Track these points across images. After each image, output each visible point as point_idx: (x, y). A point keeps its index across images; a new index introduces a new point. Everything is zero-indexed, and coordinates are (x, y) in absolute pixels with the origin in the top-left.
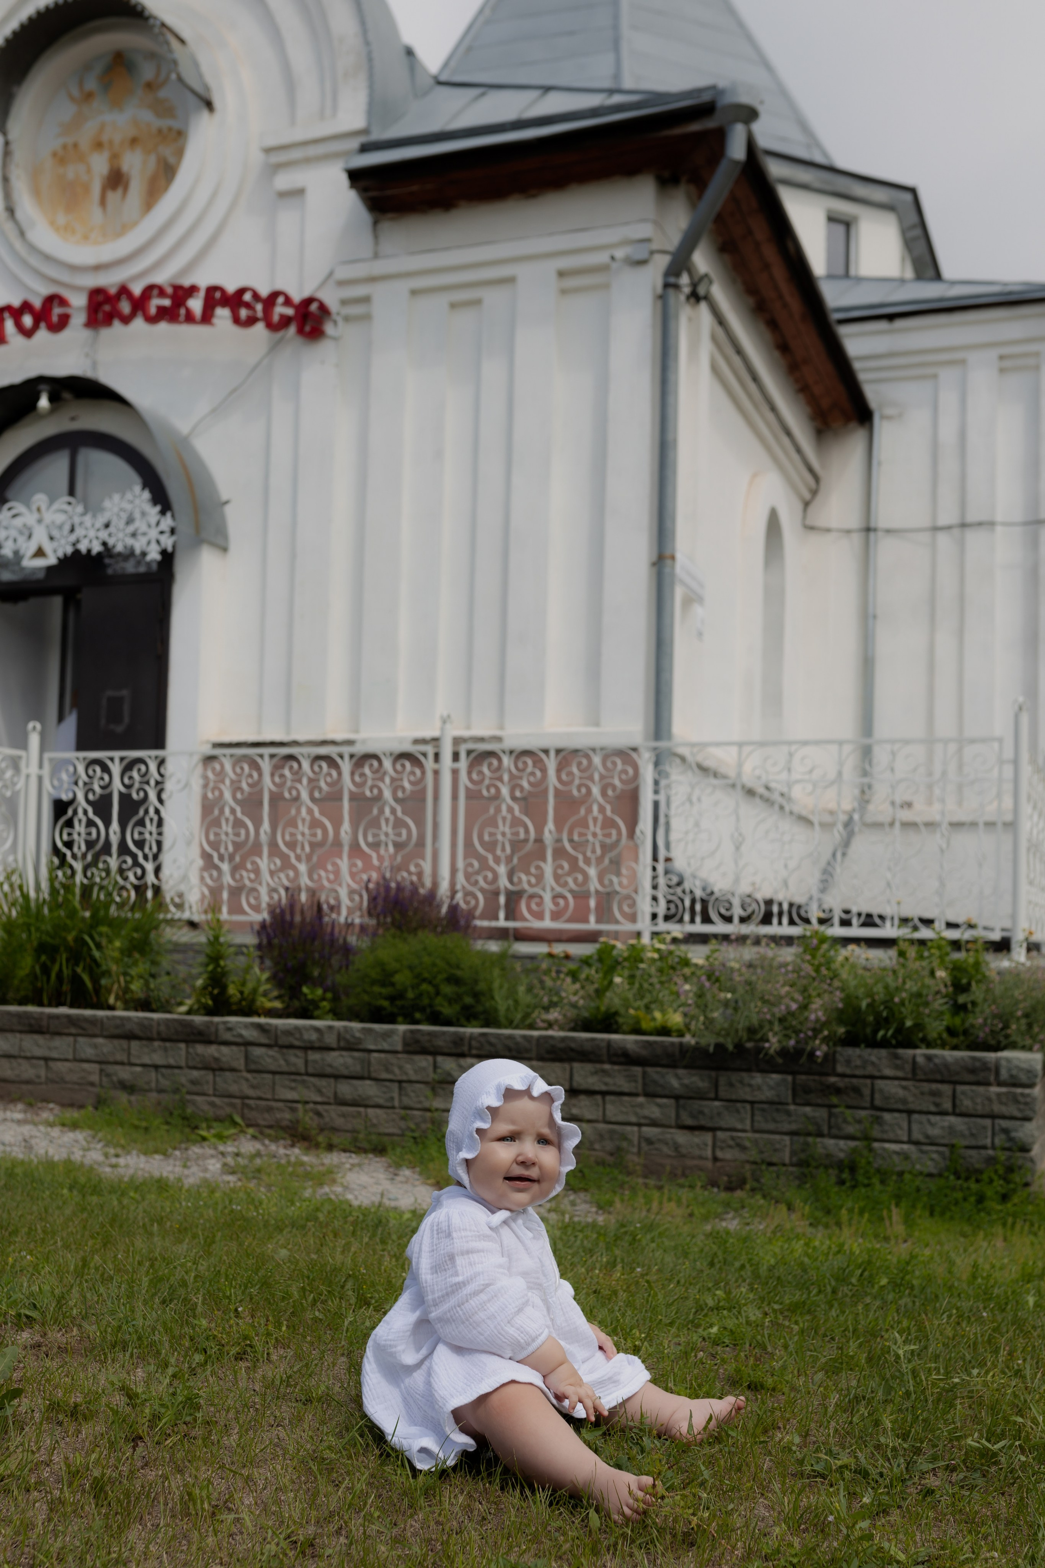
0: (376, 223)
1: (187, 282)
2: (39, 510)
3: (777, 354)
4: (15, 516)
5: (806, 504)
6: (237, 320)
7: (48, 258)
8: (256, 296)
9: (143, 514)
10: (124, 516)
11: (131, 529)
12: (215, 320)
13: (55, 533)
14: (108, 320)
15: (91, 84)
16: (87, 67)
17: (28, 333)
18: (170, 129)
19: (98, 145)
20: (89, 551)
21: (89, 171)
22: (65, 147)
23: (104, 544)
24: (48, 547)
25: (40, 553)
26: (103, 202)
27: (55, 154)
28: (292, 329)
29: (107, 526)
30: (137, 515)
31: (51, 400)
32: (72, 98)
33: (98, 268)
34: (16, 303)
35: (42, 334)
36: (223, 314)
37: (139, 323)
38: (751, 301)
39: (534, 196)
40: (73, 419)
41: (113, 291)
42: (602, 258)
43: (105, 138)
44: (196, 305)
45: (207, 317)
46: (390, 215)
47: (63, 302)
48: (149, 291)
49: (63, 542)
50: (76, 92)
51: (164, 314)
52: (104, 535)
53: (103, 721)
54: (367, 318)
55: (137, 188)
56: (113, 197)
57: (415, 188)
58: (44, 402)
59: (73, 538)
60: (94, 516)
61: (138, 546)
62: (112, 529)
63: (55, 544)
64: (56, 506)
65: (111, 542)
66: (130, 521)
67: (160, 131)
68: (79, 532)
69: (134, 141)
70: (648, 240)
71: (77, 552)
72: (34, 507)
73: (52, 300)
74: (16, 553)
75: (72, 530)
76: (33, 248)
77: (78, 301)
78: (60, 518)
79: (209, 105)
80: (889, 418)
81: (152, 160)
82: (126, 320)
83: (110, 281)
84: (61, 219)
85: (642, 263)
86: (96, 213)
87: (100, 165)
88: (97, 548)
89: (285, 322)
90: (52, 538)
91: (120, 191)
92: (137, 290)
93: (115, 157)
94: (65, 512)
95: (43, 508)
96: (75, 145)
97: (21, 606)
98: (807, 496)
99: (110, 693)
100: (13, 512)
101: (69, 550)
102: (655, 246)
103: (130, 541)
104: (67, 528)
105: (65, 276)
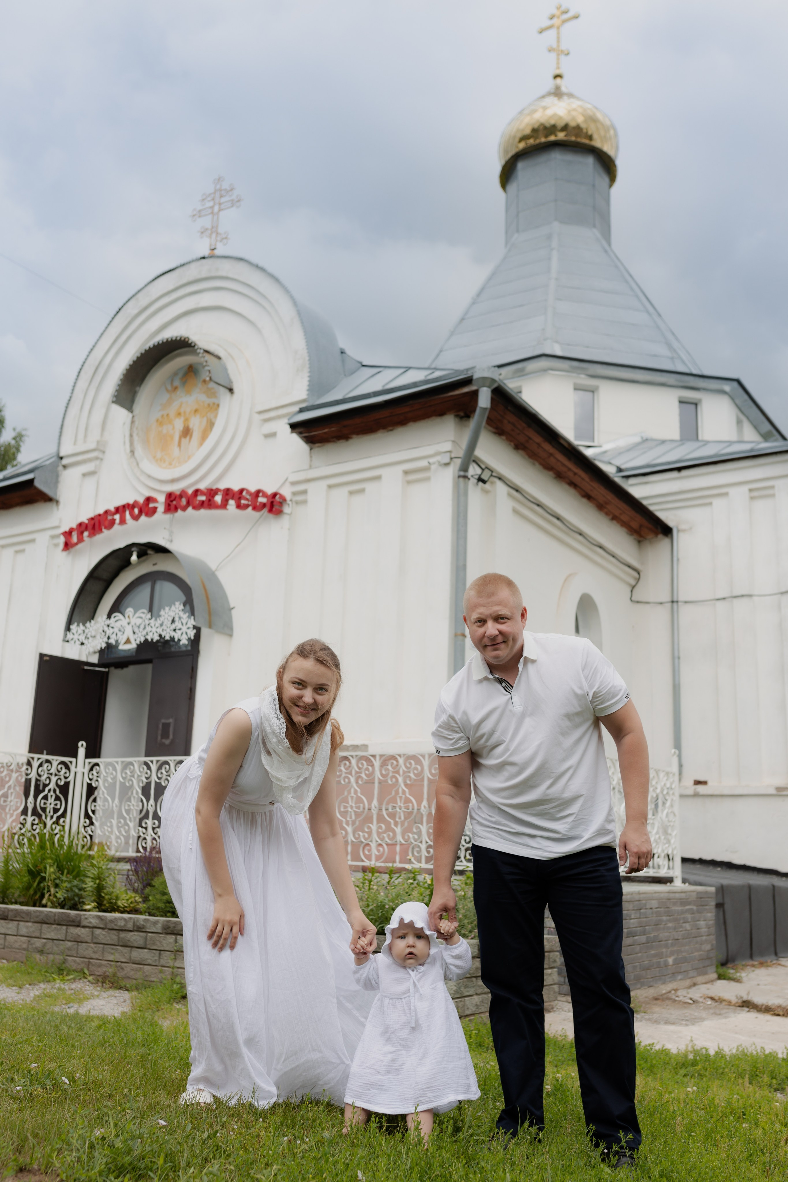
0: (311, 449)
1: (214, 488)
2: (129, 617)
3: (584, 500)
4: (116, 621)
5: (633, 587)
6: (239, 506)
7: (149, 477)
8: (248, 492)
9: (180, 618)
10: (170, 619)
11: (173, 626)
12: (228, 507)
13: (136, 630)
14: (176, 509)
15: (177, 383)
16: (175, 374)
17: (136, 518)
18: (214, 404)
19: (179, 414)
20: (152, 640)
21: (174, 428)
22: (162, 416)
23: (160, 636)
24: (132, 639)
25: (128, 641)
26: (179, 445)
27: (157, 420)
28: (265, 510)
29: (161, 625)
30: (177, 619)
31: (139, 557)
32: (167, 390)
33: (173, 481)
34: (131, 502)
35: (143, 518)
36: (232, 503)
37: (190, 509)
38: (551, 473)
39: (391, 430)
40: (155, 564)
41: (178, 493)
42: (424, 463)
43: (182, 410)
44: (218, 499)
45: (224, 505)
46: (317, 445)
47: (155, 500)
48: (197, 492)
49: (140, 635)
50: (169, 387)
51: (202, 505)
52: (160, 631)
53: (159, 737)
54: (305, 502)
55: (196, 435)
56: (185, 441)
57: (326, 430)
58: (134, 558)
59: (144, 633)
60: (156, 620)
61: (177, 635)
62: (164, 627)
63: (136, 636)
64: (137, 615)
65: (163, 635)
66: (173, 621)
67: (209, 405)
68: (148, 629)
69: (196, 411)
70: (450, 452)
71: (146, 640)
72: (126, 616)
73: (149, 500)
74: (117, 641)
75: (145, 628)
76: (143, 472)
77: (161, 499)
78: (139, 621)
79: (231, 390)
80: (684, 531)
81: (205, 420)
82: (184, 509)
83: (176, 488)
84: (159, 455)
85: (447, 464)
86: (176, 451)
87: (179, 425)
88: (156, 638)
89: (264, 505)
90: (134, 633)
91: (188, 438)
92: (190, 491)
93: (186, 420)
94: (141, 618)
95: (131, 616)
96: (168, 415)
97: (125, 670)
98: (633, 582)
99: (163, 721)
100: (117, 618)
101: (143, 639)
102: (453, 455)
103: (173, 634)
104: (142, 627)
105: (158, 486)
